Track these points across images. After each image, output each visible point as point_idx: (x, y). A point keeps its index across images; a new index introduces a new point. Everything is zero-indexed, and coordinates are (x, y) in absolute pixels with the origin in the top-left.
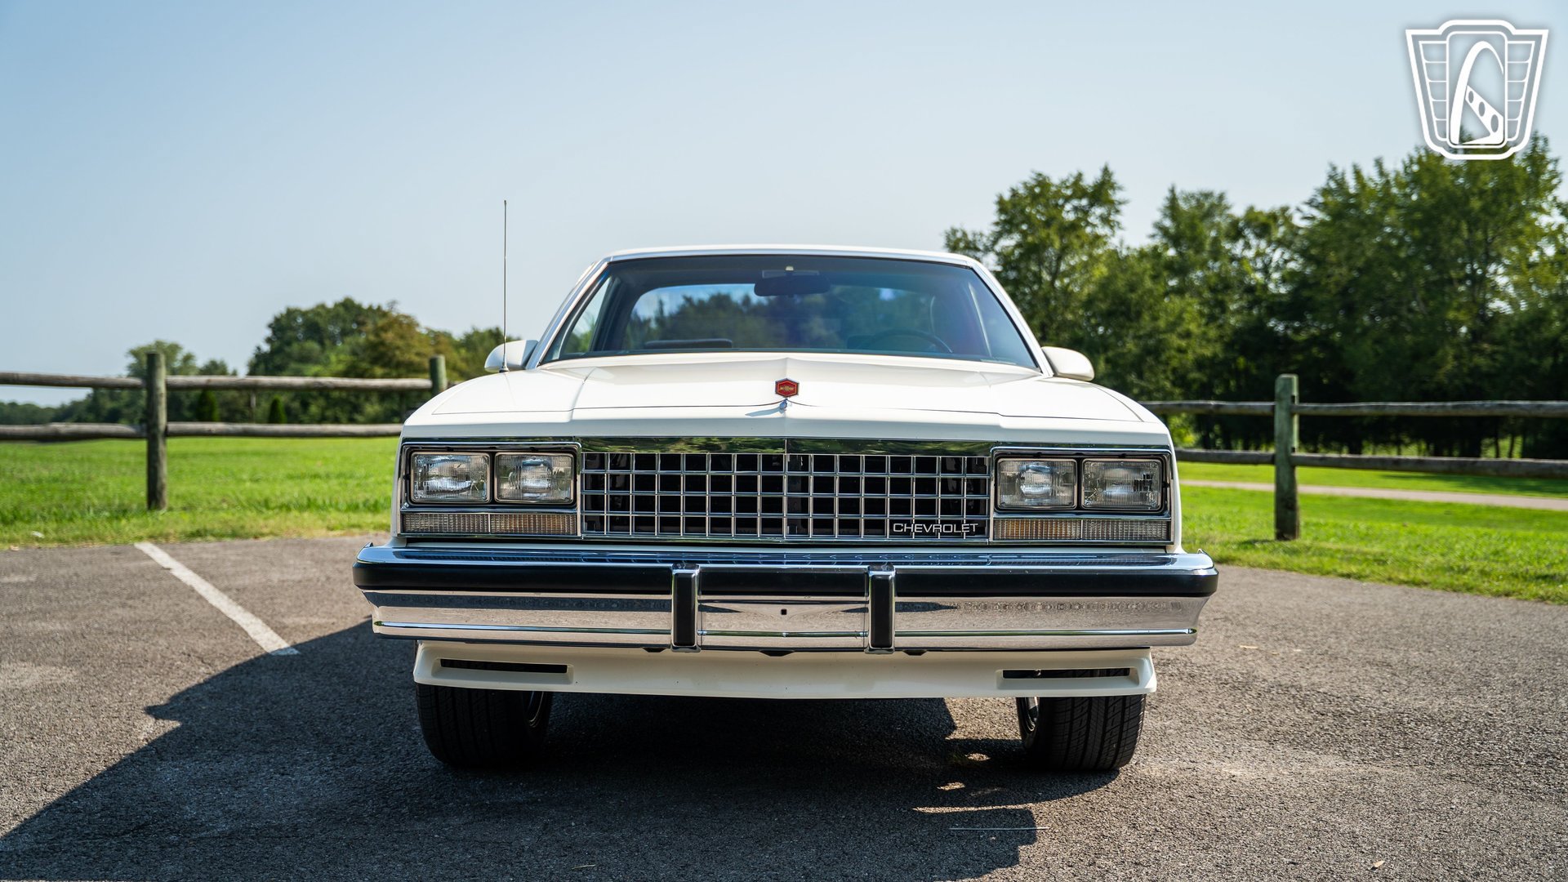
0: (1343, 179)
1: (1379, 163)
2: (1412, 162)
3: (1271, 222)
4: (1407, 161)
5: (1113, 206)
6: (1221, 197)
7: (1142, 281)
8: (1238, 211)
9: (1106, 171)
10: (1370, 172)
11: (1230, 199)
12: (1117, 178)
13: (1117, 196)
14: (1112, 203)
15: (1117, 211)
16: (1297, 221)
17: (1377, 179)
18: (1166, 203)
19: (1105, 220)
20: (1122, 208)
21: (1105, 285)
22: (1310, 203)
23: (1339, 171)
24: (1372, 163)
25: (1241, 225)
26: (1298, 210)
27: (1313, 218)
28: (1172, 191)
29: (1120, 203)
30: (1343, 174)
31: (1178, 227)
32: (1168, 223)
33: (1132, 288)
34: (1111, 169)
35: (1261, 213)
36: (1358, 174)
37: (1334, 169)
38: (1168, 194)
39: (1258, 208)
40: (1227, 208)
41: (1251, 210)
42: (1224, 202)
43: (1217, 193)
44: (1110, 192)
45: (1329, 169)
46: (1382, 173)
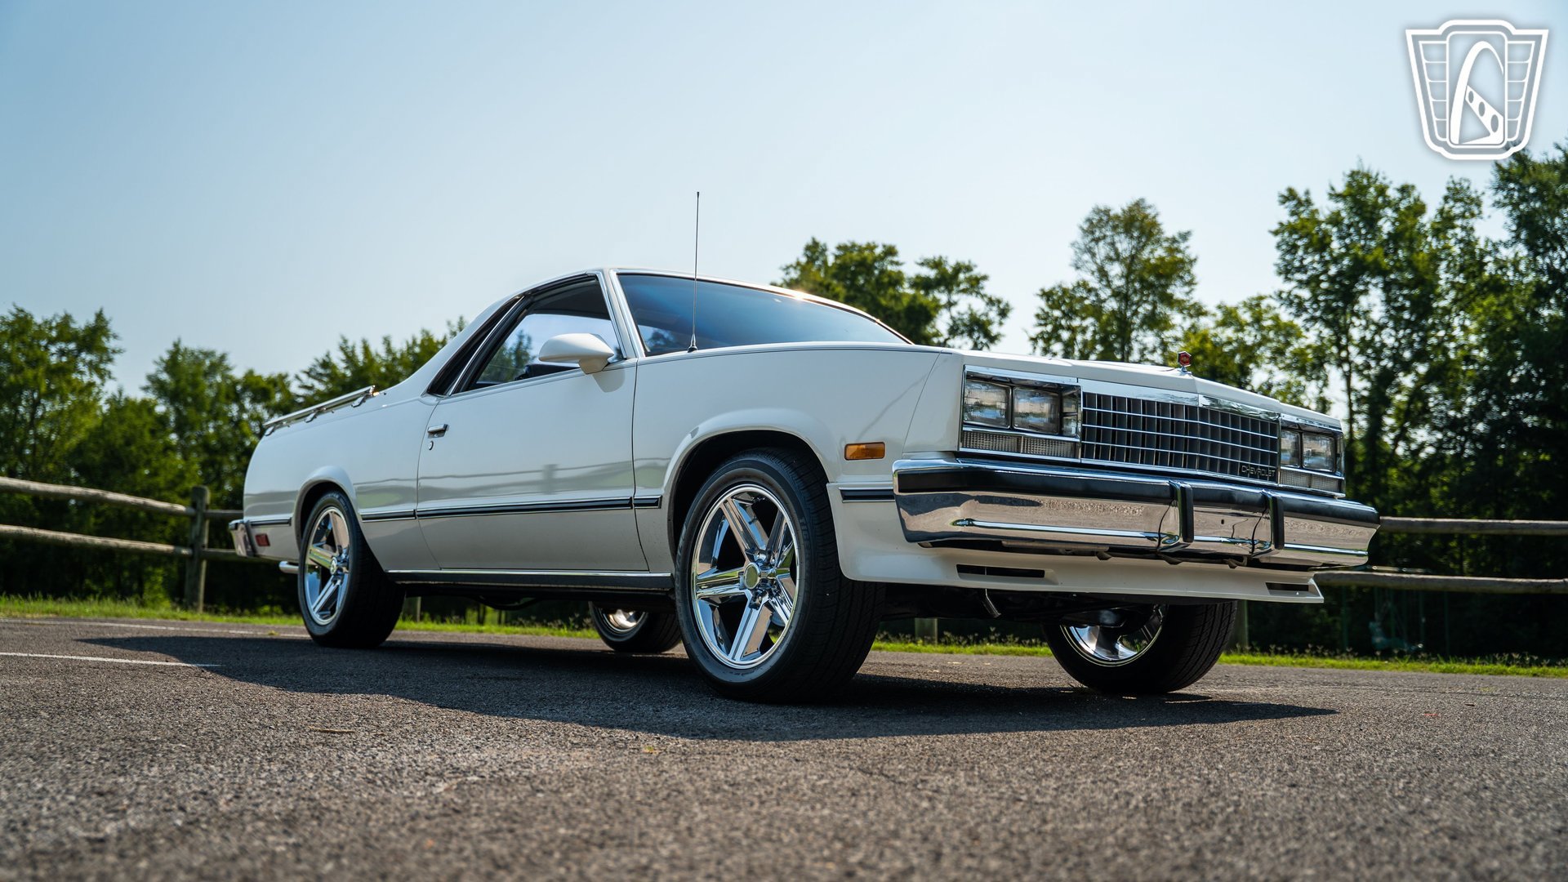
0: (353, 352)
1: (387, 342)
2: (414, 342)
3: (271, 387)
4: (410, 342)
5: (106, 355)
6: (223, 358)
7: (142, 434)
8: (238, 373)
9: (99, 316)
10: (378, 349)
11: (230, 361)
12: (113, 327)
13: (111, 344)
14: (105, 350)
15: (110, 360)
16: (295, 388)
17: (383, 354)
18: (166, 357)
19: (94, 368)
20: (116, 357)
21: (99, 433)
22: (308, 373)
23: (350, 344)
24: (381, 340)
25: (239, 388)
26: (297, 377)
27: (310, 388)
28: (176, 345)
29: (114, 352)
30: (354, 347)
31: (178, 382)
32: (164, 377)
33: (128, 443)
34: (107, 315)
35: (260, 377)
36: (366, 349)
37: (345, 341)
38: (171, 347)
39: (257, 373)
40: (228, 369)
41: (250, 373)
42: (226, 363)
43: (218, 354)
44: (104, 339)
45: (341, 341)
46: (389, 351)
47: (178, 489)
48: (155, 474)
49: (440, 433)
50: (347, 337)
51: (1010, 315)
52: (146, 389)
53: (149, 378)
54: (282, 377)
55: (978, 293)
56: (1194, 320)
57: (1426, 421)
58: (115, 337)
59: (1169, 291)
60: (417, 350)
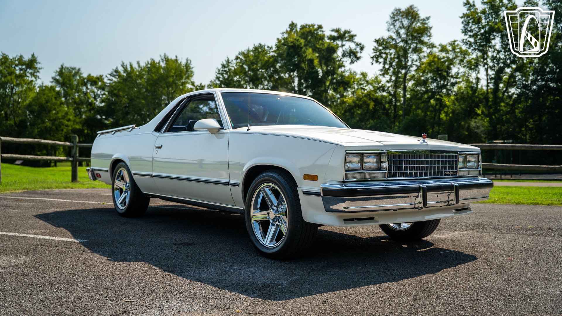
0: (126, 67)
1: (138, 63)
2: (148, 63)
3: (97, 80)
4: (147, 63)
5: (37, 70)
6: (79, 70)
7: (52, 99)
8: (85, 75)
9: (33, 56)
10: (135, 66)
11: (82, 71)
12: (38, 60)
13: (38, 66)
14: (36, 68)
15: (38, 72)
16: (106, 80)
17: (137, 68)
18: (58, 70)
19: (33, 75)
20: (40, 71)
21: (36, 99)
22: (110, 75)
23: (125, 64)
24: (136, 63)
25: (86, 80)
26: (106, 76)
27: (112, 80)
28: (62, 66)
29: (39, 69)
30: (126, 65)
31: (64, 79)
32: (58, 77)
33: (47, 102)
34: (36, 55)
35: (93, 76)
36: (131, 66)
37: (123, 63)
38: (60, 67)
39: (92, 75)
40: (81, 74)
41: (90, 75)
42: (80, 72)
43: (77, 68)
44: (35, 64)
45: (122, 63)
46: (139, 66)
47: (66, 118)
48: (57, 113)
49: (160, 148)
50: (124, 62)
51: (364, 49)
52: (52, 82)
53: (53, 78)
54: (101, 76)
55: (353, 41)
56: (431, 49)
57: (515, 85)
58: (39, 63)
59: (422, 39)
60: (149, 66)
